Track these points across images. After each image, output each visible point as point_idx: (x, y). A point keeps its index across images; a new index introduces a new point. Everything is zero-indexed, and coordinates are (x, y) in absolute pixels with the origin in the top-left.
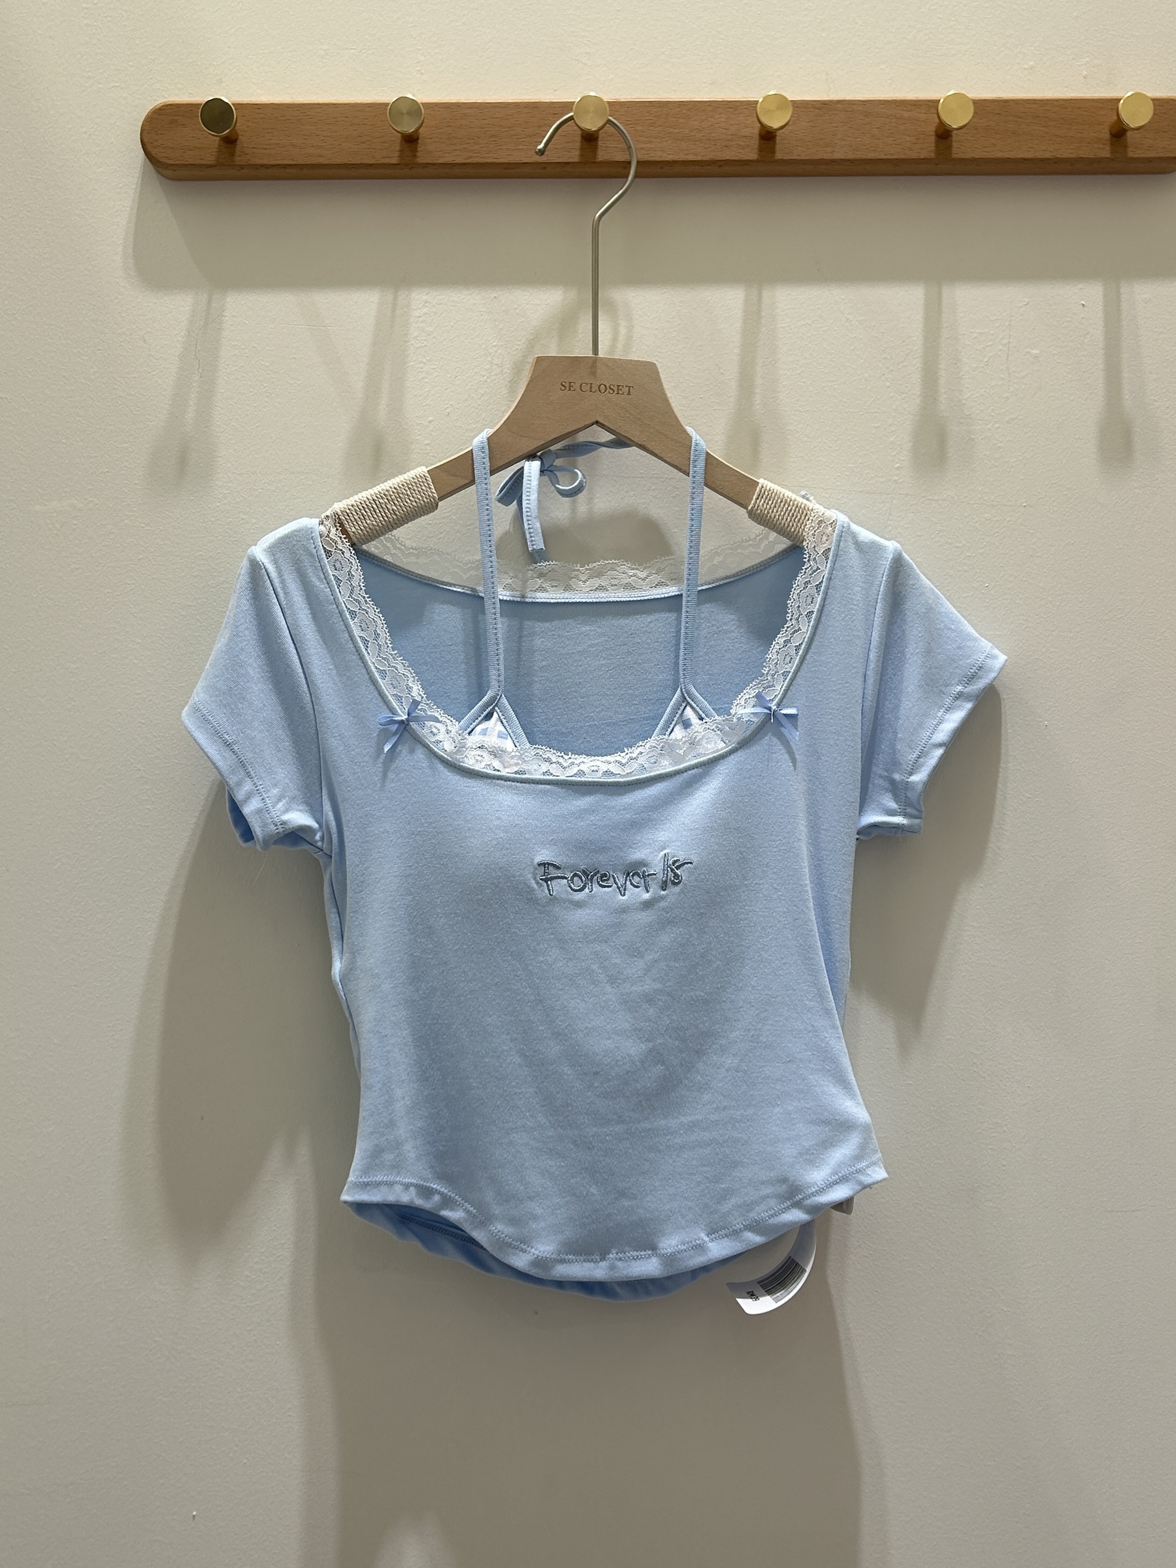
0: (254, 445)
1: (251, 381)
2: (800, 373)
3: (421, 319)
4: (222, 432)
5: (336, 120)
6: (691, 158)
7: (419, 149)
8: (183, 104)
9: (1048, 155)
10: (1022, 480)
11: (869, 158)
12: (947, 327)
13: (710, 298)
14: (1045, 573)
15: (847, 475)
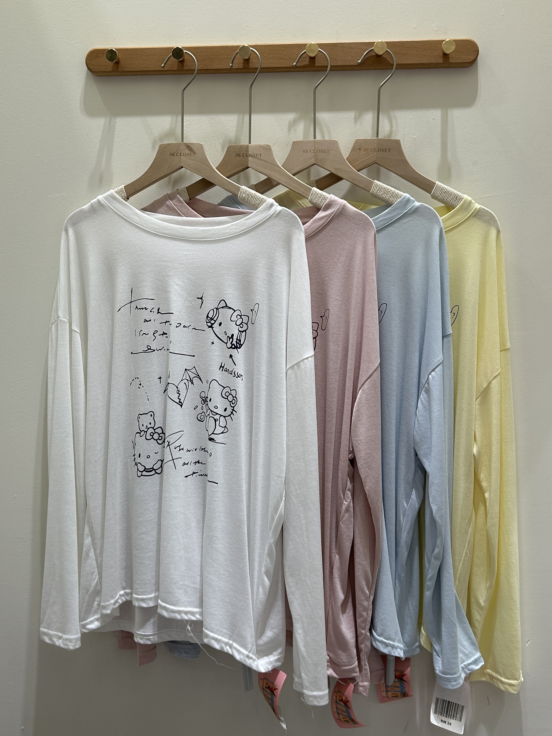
4: (114, 168)
5: (155, 54)
6: (284, 66)
7: (185, 64)
8: (100, 49)
9: (419, 62)
11: (350, 64)
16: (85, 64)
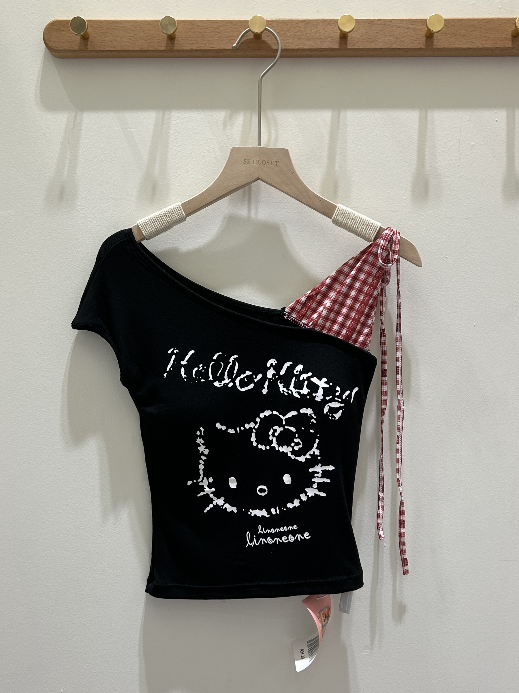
0: (95, 185)
1: (95, 155)
2: (357, 153)
3: (176, 125)
4: (80, 179)
5: (136, 28)
6: (306, 47)
7: (176, 43)
8: (63, 21)
9: (481, 46)
10: (465, 205)
11: (393, 47)
12: (430, 131)
13: (315, 116)
14: (475, 251)
15: (380, 202)
16: (43, 40)
